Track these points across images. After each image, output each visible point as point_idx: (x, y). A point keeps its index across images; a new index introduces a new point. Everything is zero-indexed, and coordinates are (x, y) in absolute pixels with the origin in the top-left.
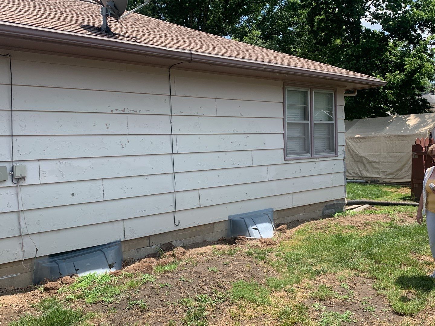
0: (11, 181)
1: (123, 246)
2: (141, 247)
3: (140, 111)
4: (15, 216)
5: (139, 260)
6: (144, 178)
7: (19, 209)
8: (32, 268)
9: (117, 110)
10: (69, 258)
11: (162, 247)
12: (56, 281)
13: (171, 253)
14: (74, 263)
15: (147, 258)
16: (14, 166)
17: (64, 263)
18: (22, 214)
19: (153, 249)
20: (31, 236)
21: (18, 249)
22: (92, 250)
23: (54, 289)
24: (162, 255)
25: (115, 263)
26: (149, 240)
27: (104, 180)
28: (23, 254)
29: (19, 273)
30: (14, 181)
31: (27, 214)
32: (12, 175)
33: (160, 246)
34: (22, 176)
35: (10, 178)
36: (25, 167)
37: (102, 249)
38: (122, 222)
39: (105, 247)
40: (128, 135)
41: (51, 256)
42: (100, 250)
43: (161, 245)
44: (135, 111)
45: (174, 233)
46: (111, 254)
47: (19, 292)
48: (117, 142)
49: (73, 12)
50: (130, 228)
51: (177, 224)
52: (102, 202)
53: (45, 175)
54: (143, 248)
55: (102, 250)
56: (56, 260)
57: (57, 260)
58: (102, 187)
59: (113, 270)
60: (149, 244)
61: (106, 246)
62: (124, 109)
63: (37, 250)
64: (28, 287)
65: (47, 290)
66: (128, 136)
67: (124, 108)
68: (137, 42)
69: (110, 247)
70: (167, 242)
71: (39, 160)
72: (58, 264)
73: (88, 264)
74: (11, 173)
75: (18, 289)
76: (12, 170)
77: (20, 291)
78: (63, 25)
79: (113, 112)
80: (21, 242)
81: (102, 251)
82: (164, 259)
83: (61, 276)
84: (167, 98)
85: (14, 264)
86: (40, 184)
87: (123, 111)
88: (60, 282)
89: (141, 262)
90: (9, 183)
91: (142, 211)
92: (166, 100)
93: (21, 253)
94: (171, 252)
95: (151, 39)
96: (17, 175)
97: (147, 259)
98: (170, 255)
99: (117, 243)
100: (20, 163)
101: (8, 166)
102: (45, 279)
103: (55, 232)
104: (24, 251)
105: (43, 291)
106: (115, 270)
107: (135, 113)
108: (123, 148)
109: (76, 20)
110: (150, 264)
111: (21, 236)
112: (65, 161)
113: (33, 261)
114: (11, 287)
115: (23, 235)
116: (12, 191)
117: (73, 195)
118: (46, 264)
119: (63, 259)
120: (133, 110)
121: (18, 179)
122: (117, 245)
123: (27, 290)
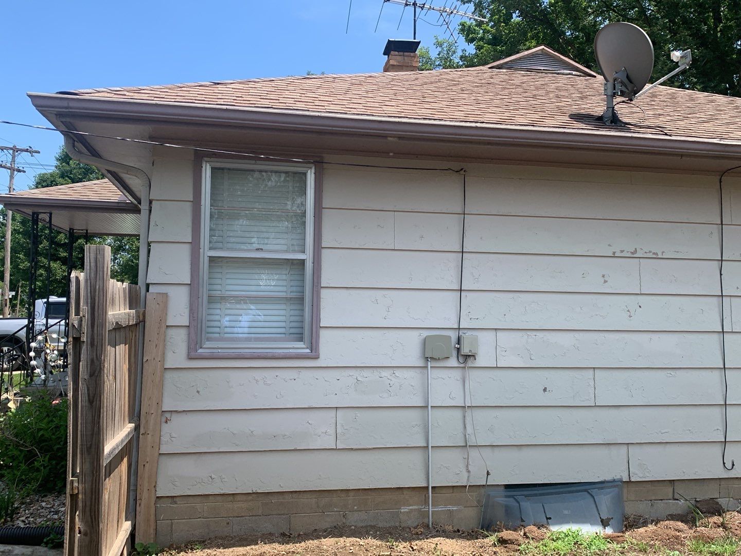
0: (456, 359)
1: (625, 491)
2: (657, 498)
3: (663, 252)
4: (458, 414)
5: (656, 522)
6: (666, 373)
7: (465, 403)
8: (479, 501)
9: (622, 251)
10: (536, 495)
11: (698, 505)
12: (515, 530)
13: (716, 519)
14: (545, 505)
15: (669, 520)
16: (461, 336)
17: (529, 503)
18: (469, 413)
19: (682, 505)
20: (482, 450)
21: (461, 467)
22: (574, 489)
23: (513, 543)
24: (699, 520)
25: (612, 518)
26: (673, 488)
27: (596, 371)
28: (468, 477)
29: (461, 505)
30: (461, 360)
31: (478, 414)
32: (458, 350)
33: (693, 502)
34: (473, 352)
35: (455, 353)
36: (476, 339)
37: (589, 489)
38: (625, 448)
39: (594, 486)
40: (641, 294)
41: (508, 487)
42: (586, 491)
43: (695, 501)
44: (654, 254)
45: (723, 482)
46: (605, 501)
47: (460, 537)
48: (620, 307)
49: (551, 95)
50: (639, 459)
51: (729, 465)
52: (592, 408)
53: (504, 353)
54: (661, 500)
55: (589, 491)
56: (515, 496)
57: (517, 495)
58: (592, 383)
59: (609, 531)
60: (673, 496)
61: (597, 486)
62: (634, 250)
63: (488, 474)
64: (473, 532)
65: (503, 542)
66: (640, 297)
67: (636, 249)
68: (666, 134)
69: (602, 488)
70: (707, 497)
71: (496, 329)
72: (518, 503)
73: (566, 512)
74: (457, 346)
75: (458, 531)
76: (459, 342)
77: (462, 535)
78: (543, 118)
79: (616, 256)
80: (466, 457)
81: (589, 493)
82: (705, 530)
83: (522, 523)
84: (715, 229)
85: (455, 490)
86: (497, 367)
87: (632, 253)
88: (522, 533)
89: (659, 525)
90: (453, 362)
91: (660, 432)
92: (712, 233)
93: (466, 474)
94: (718, 519)
95: (689, 127)
96: (465, 350)
97: (672, 522)
98: (715, 523)
99: (616, 484)
100: (469, 333)
101: (453, 335)
102: (498, 523)
103: (515, 448)
104: (469, 472)
105: (496, 543)
106: (612, 531)
107: (655, 256)
108: (630, 316)
109: (560, 107)
110: (678, 534)
111: (466, 446)
112: (534, 333)
113: (482, 490)
114: (449, 526)
115: (469, 446)
116: (457, 374)
117: (545, 390)
118: (501, 499)
119: (526, 496)
120: (650, 252)
121: (467, 357)
122: (615, 486)
123: (471, 535)
